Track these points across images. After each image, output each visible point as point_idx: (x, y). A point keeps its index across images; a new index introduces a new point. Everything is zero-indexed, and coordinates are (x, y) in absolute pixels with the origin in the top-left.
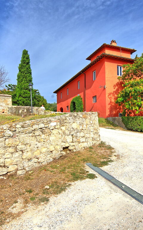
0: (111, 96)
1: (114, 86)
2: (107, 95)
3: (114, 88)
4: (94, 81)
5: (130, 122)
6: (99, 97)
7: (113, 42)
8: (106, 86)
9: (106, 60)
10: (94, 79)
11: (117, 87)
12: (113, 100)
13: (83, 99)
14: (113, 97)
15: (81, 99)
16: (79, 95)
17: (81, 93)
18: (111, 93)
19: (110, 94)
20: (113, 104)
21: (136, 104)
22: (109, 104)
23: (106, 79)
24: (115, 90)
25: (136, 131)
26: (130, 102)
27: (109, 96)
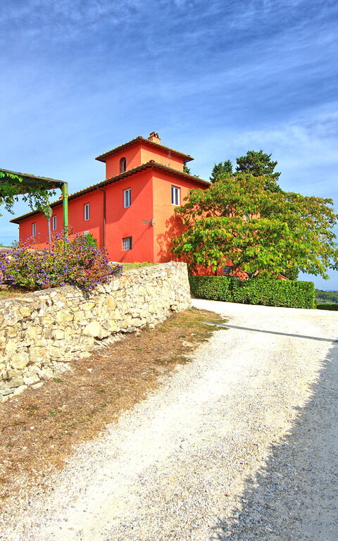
0: (162, 239)
1: (167, 222)
2: (155, 238)
3: (167, 227)
4: (127, 209)
5: (202, 285)
6: (138, 239)
7: (155, 135)
8: (154, 221)
9: (153, 173)
10: (127, 205)
11: (170, 225)
12: (165, 248)
13: (98, 241)
14: (165, 243)
15: (94, 241)
16: (86, 233)
17: (92, 229)
18: (162, 235)
19: (160, 237)
20: (165, 255)
21: (214, 256)
22: (159, 254)
23: (154, 208)
24: (168, 229)
25: (211, 299)
26: (204, 253)
27: (159, 240)
